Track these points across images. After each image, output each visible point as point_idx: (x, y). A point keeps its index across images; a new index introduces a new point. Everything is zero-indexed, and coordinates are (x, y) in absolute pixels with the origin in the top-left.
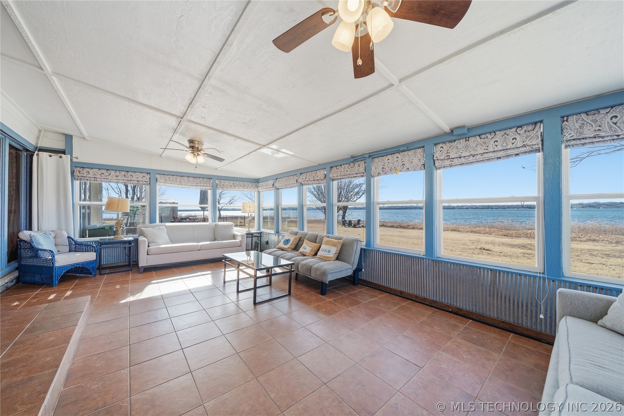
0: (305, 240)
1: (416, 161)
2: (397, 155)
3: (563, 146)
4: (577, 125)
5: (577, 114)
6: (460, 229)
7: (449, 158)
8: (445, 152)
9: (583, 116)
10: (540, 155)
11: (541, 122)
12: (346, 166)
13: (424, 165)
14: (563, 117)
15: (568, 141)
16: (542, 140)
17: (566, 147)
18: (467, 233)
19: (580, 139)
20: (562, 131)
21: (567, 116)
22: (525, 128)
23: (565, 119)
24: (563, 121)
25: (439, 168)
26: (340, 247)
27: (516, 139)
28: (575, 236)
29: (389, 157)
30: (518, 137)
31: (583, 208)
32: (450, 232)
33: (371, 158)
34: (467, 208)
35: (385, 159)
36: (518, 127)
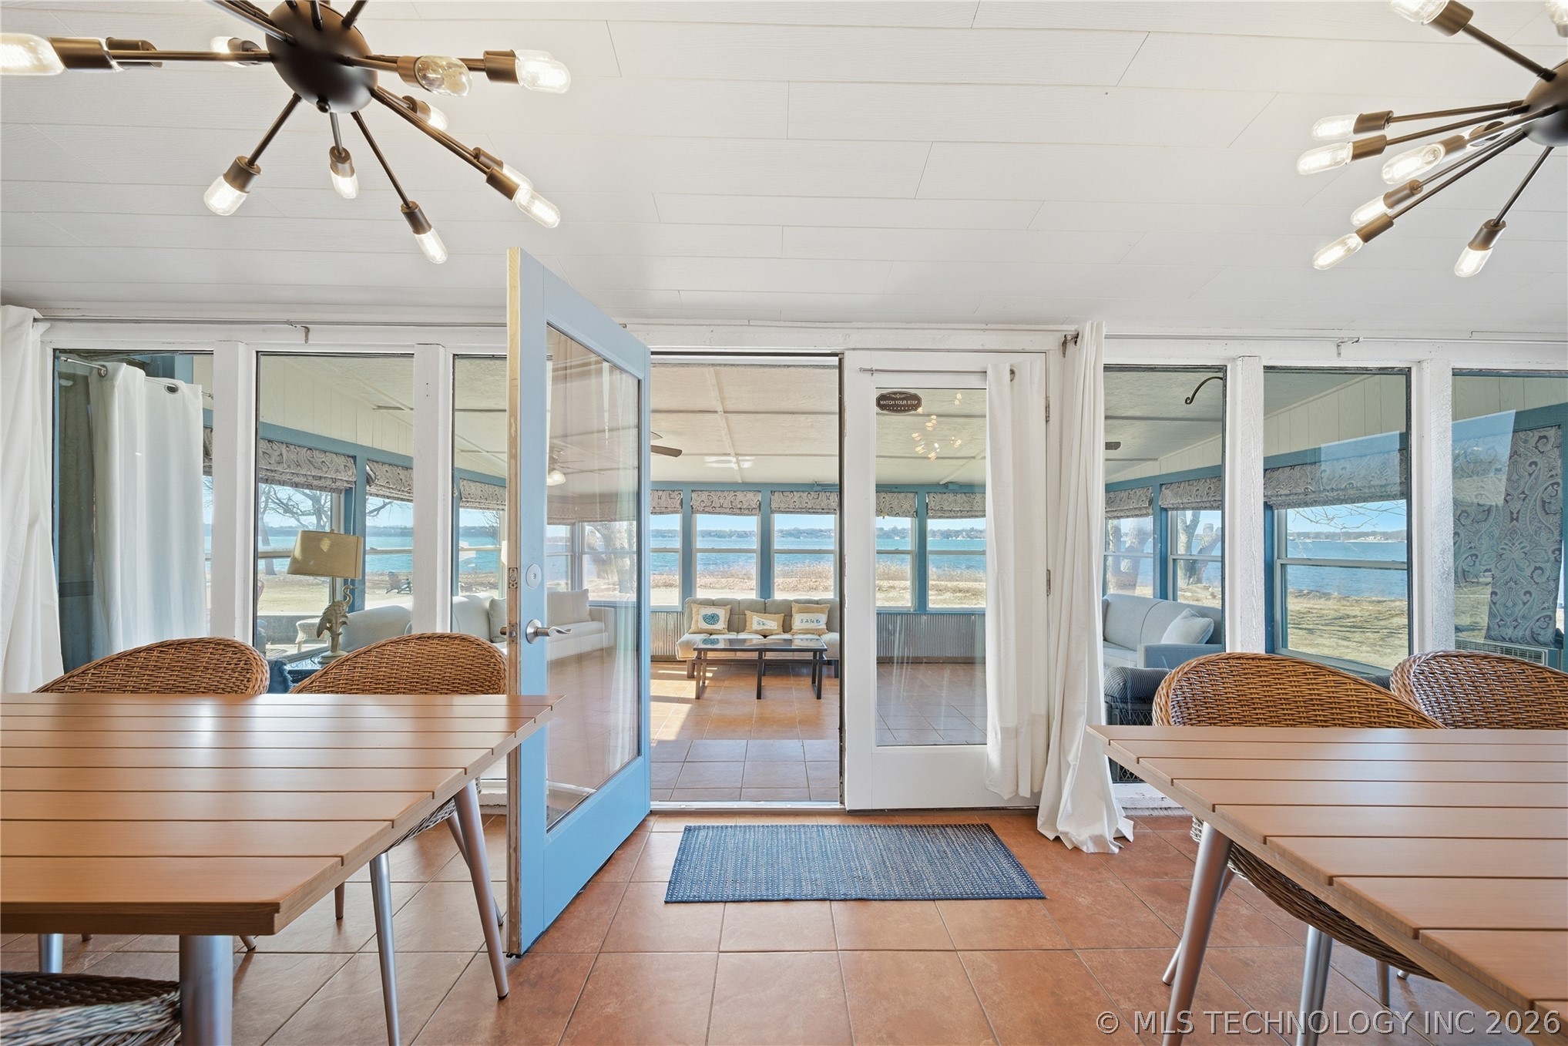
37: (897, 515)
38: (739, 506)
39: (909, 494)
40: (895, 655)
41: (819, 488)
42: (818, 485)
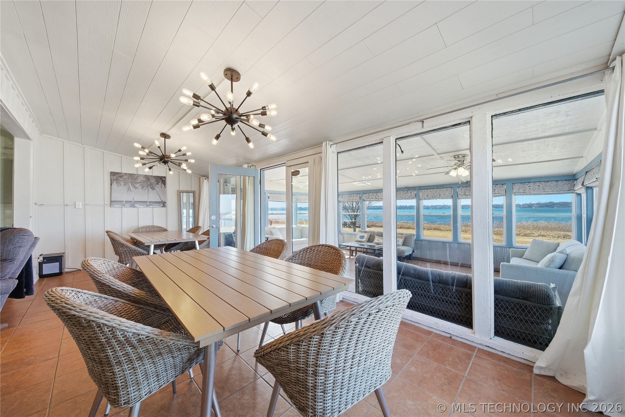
0: (376, 236)
1: (447, 194)
2: (436, 190)
3: (513, 194)
4: (518, 187)
5: (518, 183)
6: (441, 228)
7: (465, 194)
8: (463, 192)
9: (520, 184)
10: (505, 197)
11: (505, 184)
12: (402, 192)
13: (452, 196)
14: (513, 184)
15: (515, 193)
16: (505, 192)
17: (514, 195)
18: (447, 231)
19: (519, 193)
20: (513, 188)
21: (514, 183)
22: (499, 186)
23: (514, 184)
24: (513, 185)
25: (460, 199)
26: (404, 238)
27: (495, 190)
28: (530, 232)
29: (431, 190)
30: (496, 189)
31: (541, 207)
32: (433, 231)
33: (419, 190)
34: (440, 208)
35: (429, 191)
36: (496, 185)
37: (443, 198)
38: (378, 198)
39: (448, 188)
40: (449, 261)
41: (407, 189)
42: (407, 188)
